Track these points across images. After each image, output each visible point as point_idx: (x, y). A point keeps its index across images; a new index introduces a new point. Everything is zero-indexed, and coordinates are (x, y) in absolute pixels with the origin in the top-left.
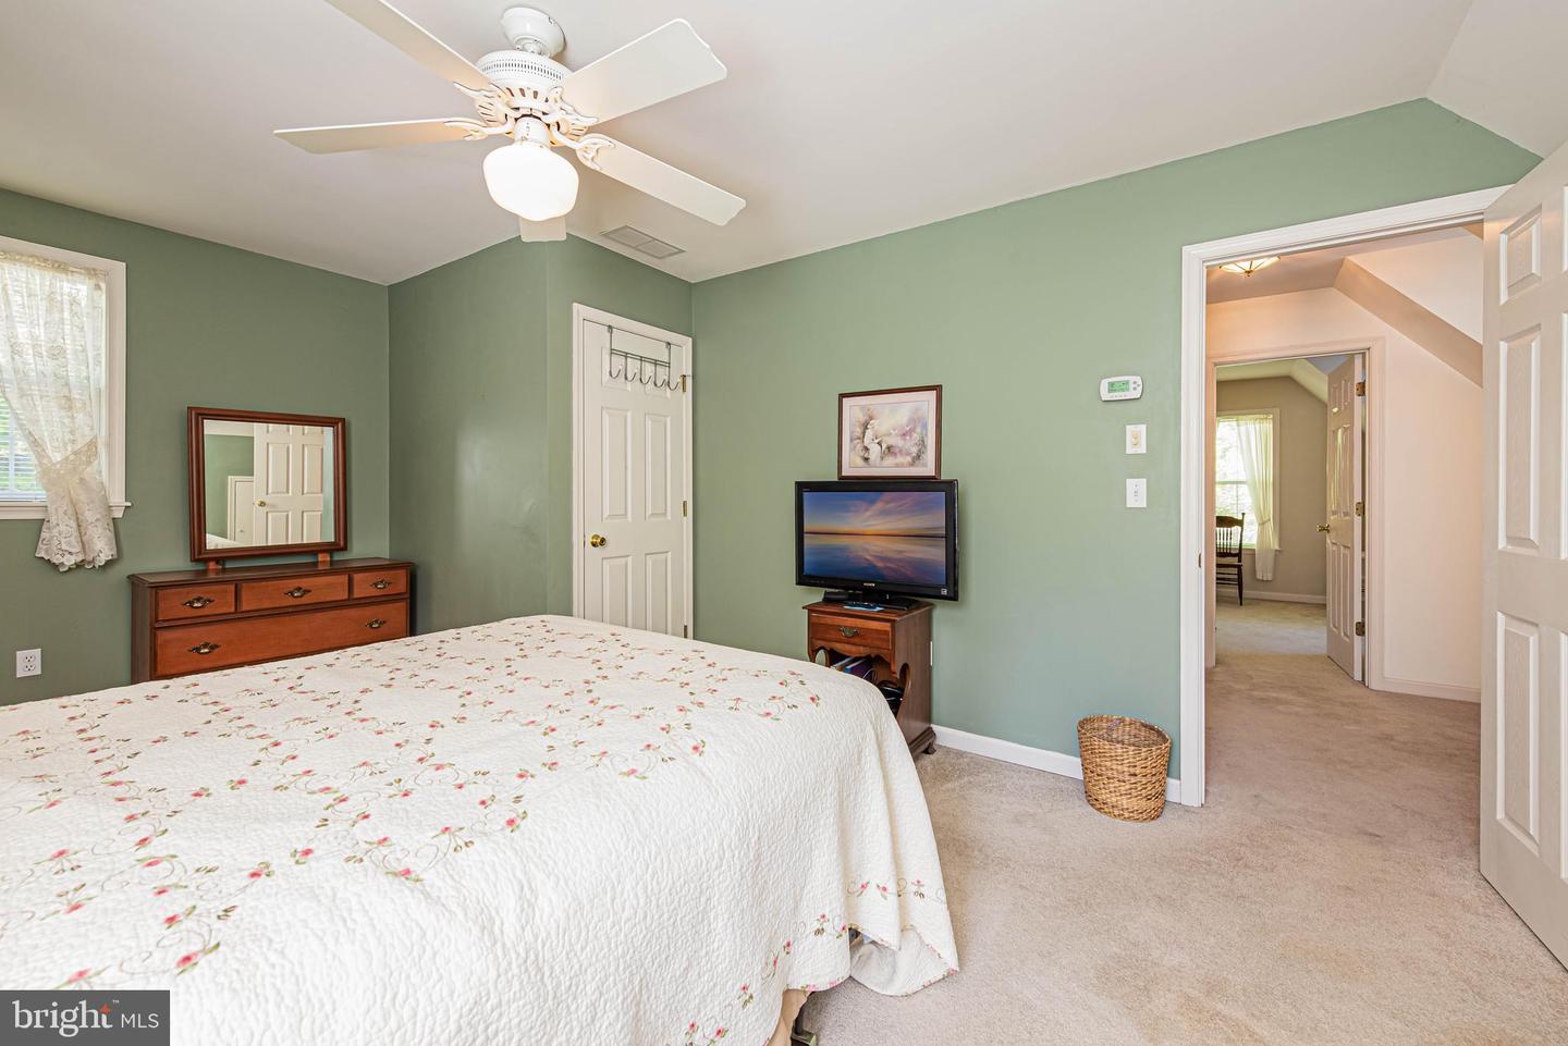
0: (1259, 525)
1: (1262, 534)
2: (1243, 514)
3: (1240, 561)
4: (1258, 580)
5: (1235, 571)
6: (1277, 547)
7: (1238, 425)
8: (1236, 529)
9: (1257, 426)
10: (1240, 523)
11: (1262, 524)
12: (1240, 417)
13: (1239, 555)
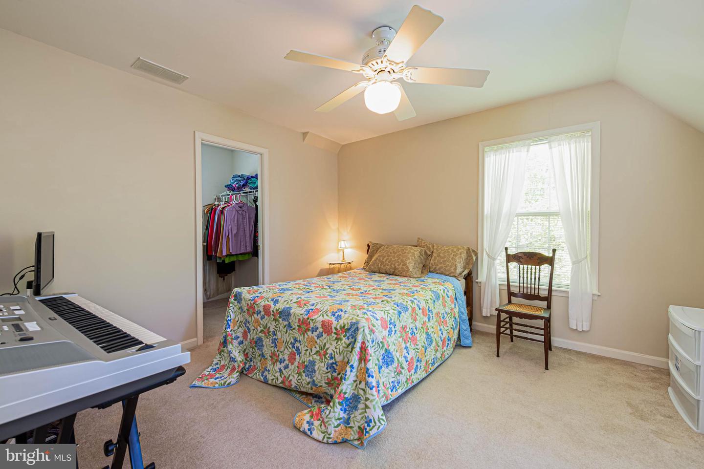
0: (574, 263)
1: (576, 273)
2: (554, 251)
3: (549, 307)
4: (572, 329)
5: (541, 323)
6: (596, 292)
7: (551, 148)
8: (545, 268)
9: (573, 146)
10: (550, 261)
11: (576, 262)
12: (553, 138)
13: (548, 299)
